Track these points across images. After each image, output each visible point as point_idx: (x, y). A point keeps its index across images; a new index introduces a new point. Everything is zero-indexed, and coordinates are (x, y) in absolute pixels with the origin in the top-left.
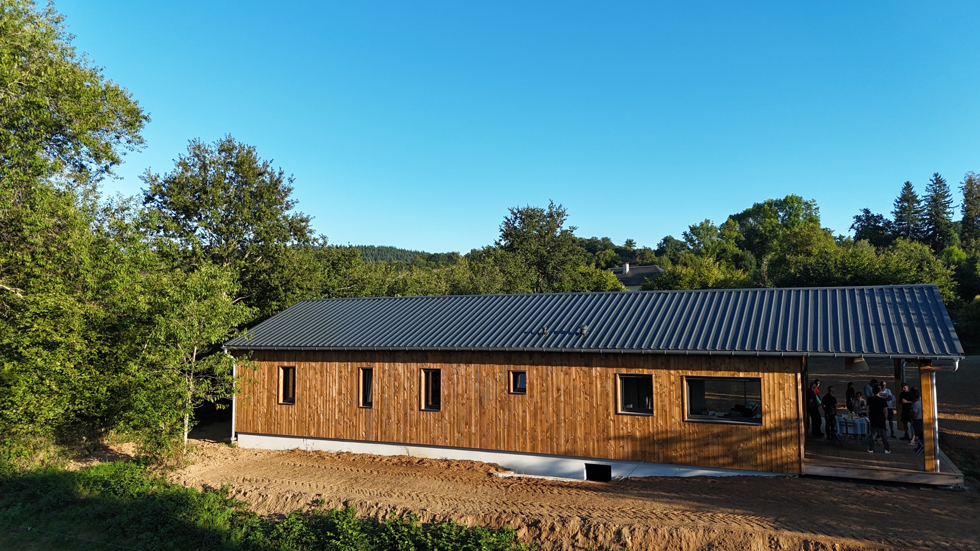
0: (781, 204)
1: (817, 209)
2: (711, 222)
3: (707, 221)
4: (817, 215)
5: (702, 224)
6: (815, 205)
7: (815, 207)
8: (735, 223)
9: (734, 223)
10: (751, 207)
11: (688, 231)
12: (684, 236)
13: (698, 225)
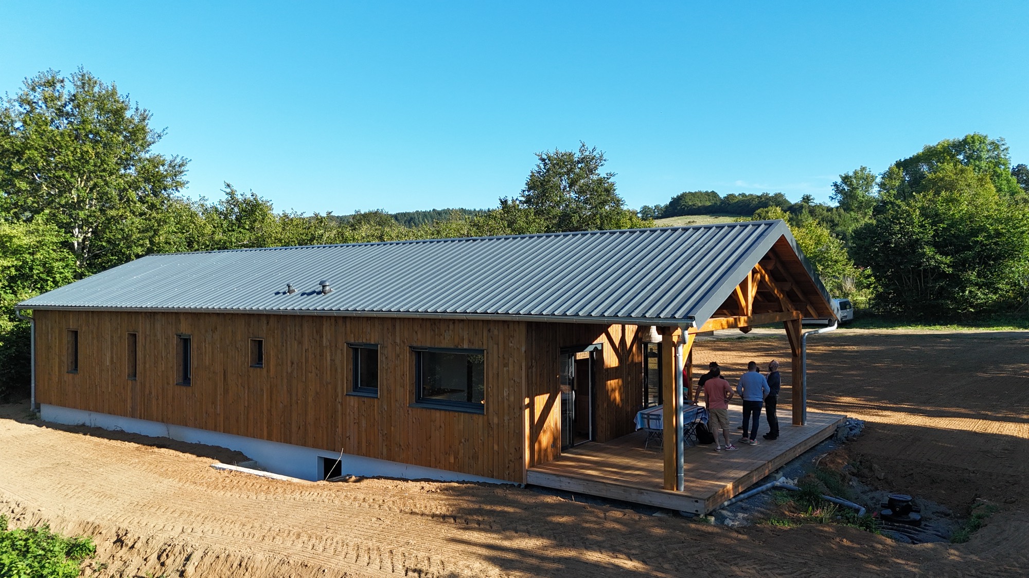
0: (960, 146)
1: (1007, 149)
2: (868, 170)
3: (863, 169)
4: (1007, 157)
5: (855, 173)
6: (1003, 145)
7: (1004, 147)
8: (899, 169)
9: (897, 170)
10: (921, 151)
11: (839, 181)
12: (833, 187)
13: (851, 174)
